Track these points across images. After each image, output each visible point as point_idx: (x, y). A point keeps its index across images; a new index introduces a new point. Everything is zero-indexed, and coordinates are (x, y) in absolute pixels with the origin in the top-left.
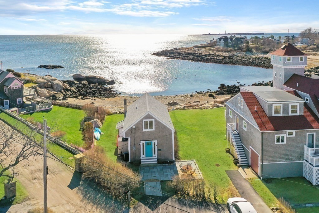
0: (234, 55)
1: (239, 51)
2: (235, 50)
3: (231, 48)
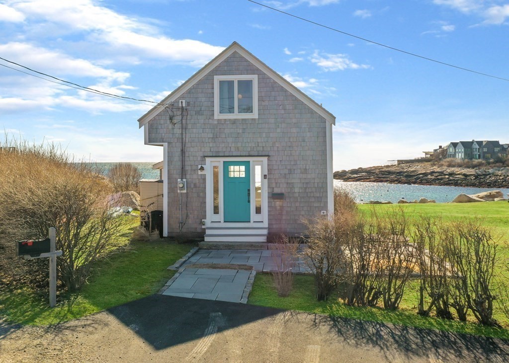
0: (488, 173)
1: (498, 164)
2: (489, 163)
3: (480, 160)
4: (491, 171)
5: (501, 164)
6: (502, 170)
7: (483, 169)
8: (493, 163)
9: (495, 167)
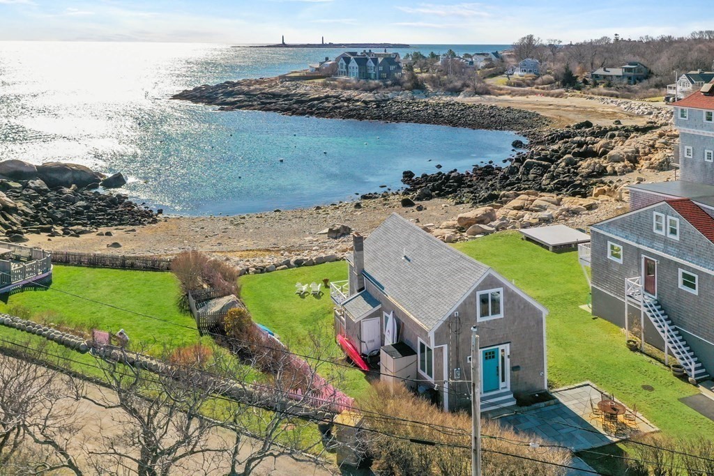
0: (387, 98)
2: (387, 86)
3: (377, 81)
4: (390, 95)
5: (400, 87)
6: (402, 94)
7: (382, 92)
8: (391, 85)
9: (393, 90)
